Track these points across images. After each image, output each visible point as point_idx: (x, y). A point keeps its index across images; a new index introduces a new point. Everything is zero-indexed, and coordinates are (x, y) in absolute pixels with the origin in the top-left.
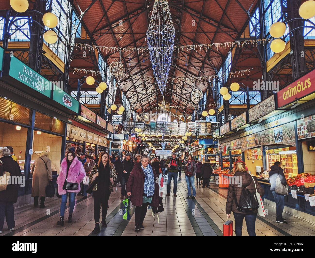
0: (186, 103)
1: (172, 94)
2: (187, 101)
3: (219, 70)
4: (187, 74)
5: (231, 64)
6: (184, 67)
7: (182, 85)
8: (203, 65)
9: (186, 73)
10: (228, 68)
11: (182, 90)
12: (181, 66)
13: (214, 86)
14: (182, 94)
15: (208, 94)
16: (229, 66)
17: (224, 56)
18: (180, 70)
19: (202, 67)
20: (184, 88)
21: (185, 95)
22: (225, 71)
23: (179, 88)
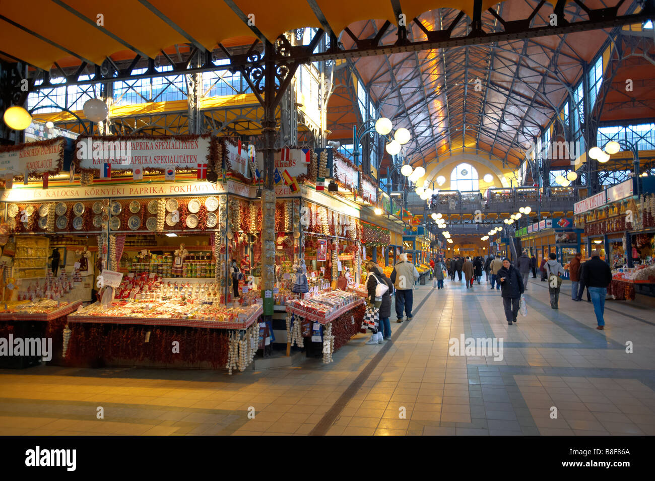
0: (508, 147)
2: (510, 144)
3: (575, 88)
4: (512, 97)
5: (602, 79)
6: (504, 84)
7: (500, 116)
8: (543, 79)
9: (509, 95)
10: (595, 85)
11: (500, 125)
12: (499, 83)
13: (566, 117)
14: (500, 131)
15: (554, 131)
16: (596, 82)
17: (587, 63)
19: (543, 83)
20: (505, 121)
21: (506, 133)
22: (589, 90)
23: (495, 121)
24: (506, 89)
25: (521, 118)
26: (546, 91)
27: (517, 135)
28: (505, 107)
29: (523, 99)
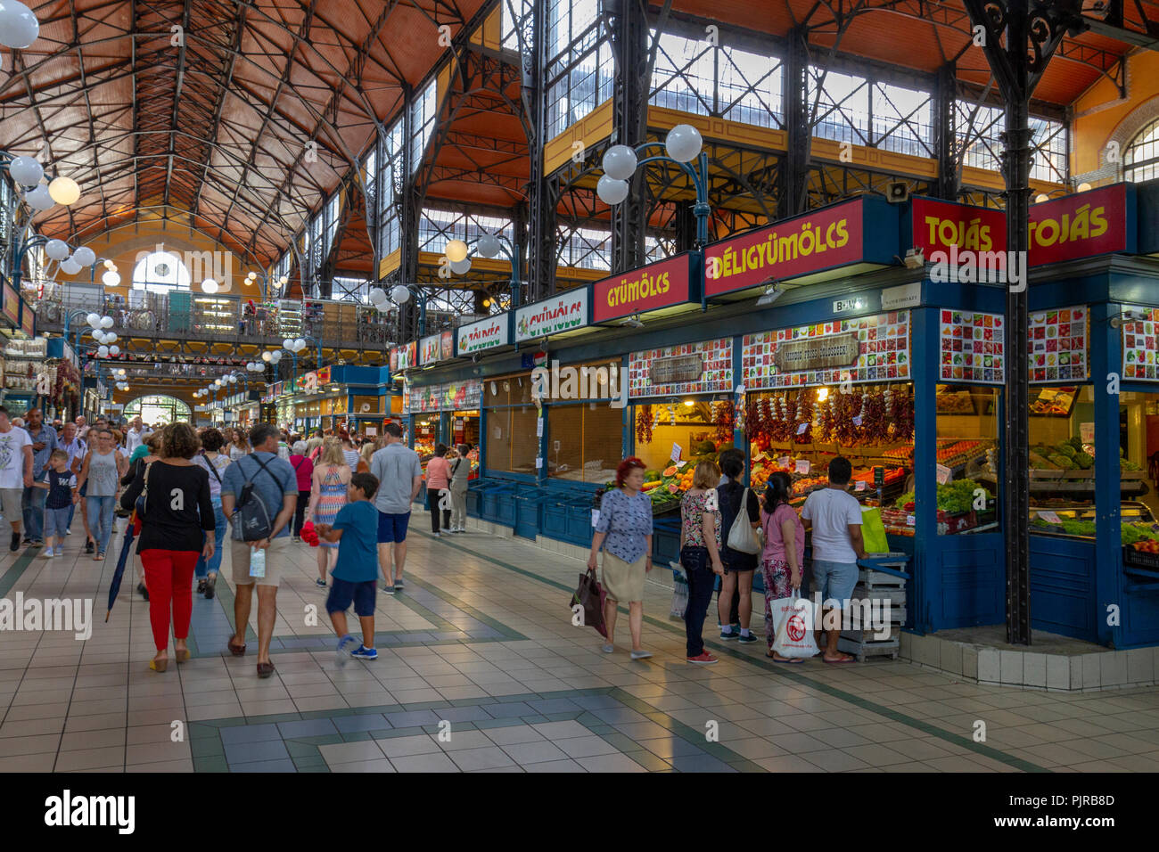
0: (258, 221)
1: (203, 179)
2: (261, 215)
3: (389, 127)
4: (274, 121)
5: (433, 121)
7: (248, 153)
8: (335, 100)
9: (269, 116)
10: (422, 129)
11: (246, 173)
12: (250, 85)
13: (370, 179)
14: (244, 185)
15: (346, 202)
16: (425, 125)
17: (411, 86)
18: (247, 101)
19: (333, 107)
20: (256, 167)
21: (257, 191)
22: (413, 137)
23: (235, 163)
24: (265, 102)
25: (288, 167)
26: (339, 123)
27: (278, 198)
28: (258, 138)
29: (294, 130)
